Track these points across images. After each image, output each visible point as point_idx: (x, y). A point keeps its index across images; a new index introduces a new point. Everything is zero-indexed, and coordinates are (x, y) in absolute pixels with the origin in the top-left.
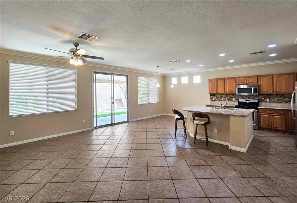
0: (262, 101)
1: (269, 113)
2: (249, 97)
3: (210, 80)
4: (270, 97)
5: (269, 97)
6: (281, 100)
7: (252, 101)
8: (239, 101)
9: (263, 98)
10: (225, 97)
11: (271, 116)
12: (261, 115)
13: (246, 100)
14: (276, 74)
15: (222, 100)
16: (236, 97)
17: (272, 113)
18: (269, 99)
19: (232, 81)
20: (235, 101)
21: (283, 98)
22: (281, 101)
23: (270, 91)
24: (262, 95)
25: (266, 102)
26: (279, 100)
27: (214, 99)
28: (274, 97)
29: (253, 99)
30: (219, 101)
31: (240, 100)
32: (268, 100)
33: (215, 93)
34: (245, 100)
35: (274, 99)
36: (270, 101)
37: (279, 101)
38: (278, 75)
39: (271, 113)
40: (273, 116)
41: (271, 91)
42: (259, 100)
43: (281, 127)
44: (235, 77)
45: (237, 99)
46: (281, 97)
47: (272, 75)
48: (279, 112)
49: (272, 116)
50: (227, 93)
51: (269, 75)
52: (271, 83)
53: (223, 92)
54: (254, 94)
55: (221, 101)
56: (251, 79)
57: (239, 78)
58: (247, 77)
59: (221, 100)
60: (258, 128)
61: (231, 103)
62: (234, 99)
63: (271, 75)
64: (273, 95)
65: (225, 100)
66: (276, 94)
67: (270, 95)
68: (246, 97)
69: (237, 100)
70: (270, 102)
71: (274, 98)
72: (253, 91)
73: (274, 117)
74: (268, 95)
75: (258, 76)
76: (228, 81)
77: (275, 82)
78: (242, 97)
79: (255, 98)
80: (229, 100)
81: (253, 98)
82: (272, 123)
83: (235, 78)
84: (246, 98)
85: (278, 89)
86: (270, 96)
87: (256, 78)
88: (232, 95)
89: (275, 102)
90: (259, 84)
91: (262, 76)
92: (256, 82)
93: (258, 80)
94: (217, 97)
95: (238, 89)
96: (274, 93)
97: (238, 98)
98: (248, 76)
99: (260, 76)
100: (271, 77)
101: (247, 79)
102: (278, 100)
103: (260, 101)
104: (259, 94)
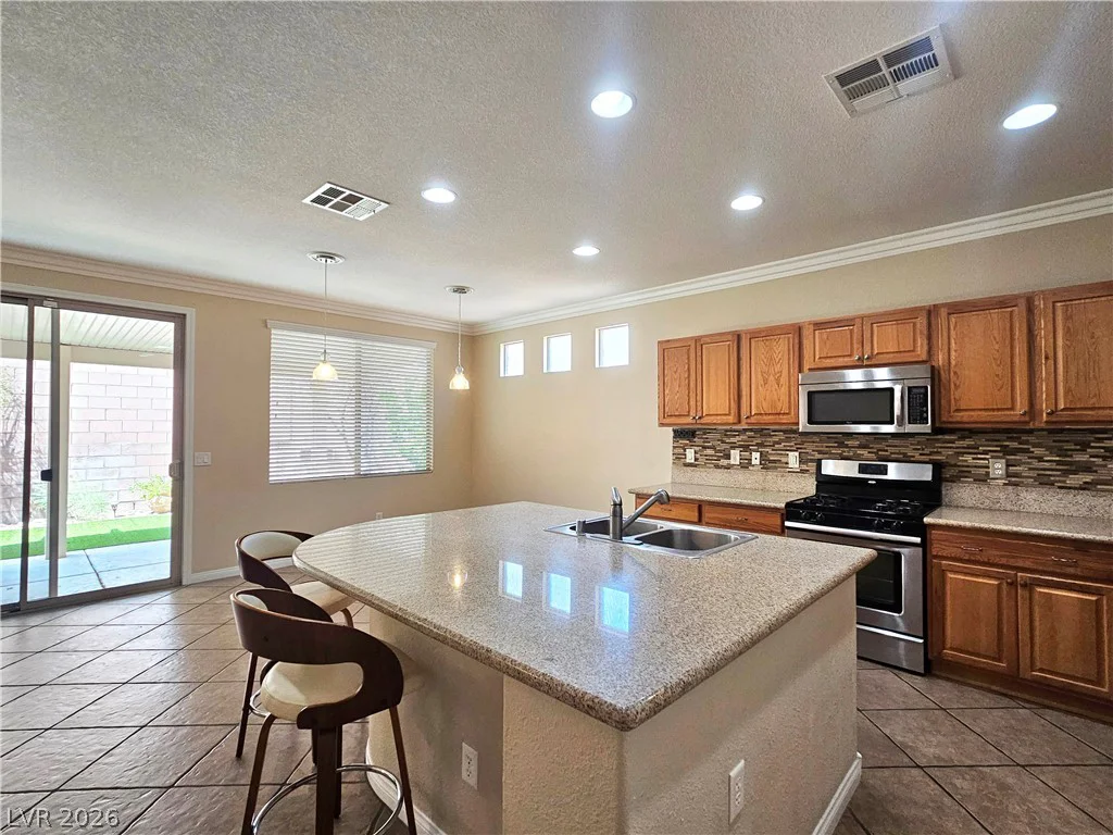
0: (962, 474)
1: (1004, 561)
2: (883, 445)
3: (666, 349)
4: (1015, 452)
5: (1006, 451)
6: (1088, 468)
7: (894, 472)
8: (825, 471)
9: (969, 458)
10: (745, 448)
11: (1013, 584)
12: (943, 572)
13: (862, 469)
14: (1054, 292)
15: (732, 462)
16: (809, 448)
17: (1020, 564)
18: (1008, 466)
19: (782, 347)
20: (802, 471)
21: (1104, 458)
22: (1088, 478)
23: (1012, 409)
24: (963, 438)
25: (984, 479)
26: (1075, 472)
27: (690, 455)
28: (1038, 451)
29: (905, 459)
30: (717, 467)
31: (831, 468)
32: (998, 468)
33: (690, 420)
34: (856, 464)
35: (1036, 464)
36: (1016, 475)
37: (1073, 480)
38: (1069, 297)
39: (1012, 562)
40: (1029, 586)
41: (1021, 407)
42: (938, 468)
43: (1093, 674)
44: (793, 325)
45: (812, 461)
46: (1084, 446)
47: (1022, 304)
48: (1075, 565)
49: (1024, 586)
50: (753, 420)
51: (1002, 303)
52: (1020, 348)
53: (731, 419)
54: (910, 428)
55: (728, 467)
56: (891, 330)
57: (819, 326)
58: (862, 318)
59: (724, 462)
60: (928, 664)
61: (780, 481)
62: (793, 459)
63: (1016, 297)
64: (1032, 439)
65: (746, 464)
66: (1051, 432)
67: (1008, 436)
68: (861, 446)
69: (812, 467)
70: (1012, 480)
71: (1040, 459)
72: (897, 411)
73: (1036, 597)
74: (998, 436)
75: (931, 312)
76: (759, 348)
77: (1043, 343)
78: (841, 445)
79: (918, 457)
80: (767, 464)
81: (905, 455)
82: (1024, 636)
83: (798, 330)
84: (864, 452)
85: (1068, 391)
86: (1015, 445)
87: (921, 322)
88: (785, 432)
89: (1044, 481)
90: (940, 359)
91: (958, 308)
92: (922, 353)
93: (929, 338)
94: (705, 448)
95: (810, 394)
96: (1037, 425)
97: (820, 452)
98: (869, 316)
99: (943, 312)
100: (1019, 312)
101: (867, 335)
102: (1066, 473)
103: (947, 473)
104: (936, 430)
